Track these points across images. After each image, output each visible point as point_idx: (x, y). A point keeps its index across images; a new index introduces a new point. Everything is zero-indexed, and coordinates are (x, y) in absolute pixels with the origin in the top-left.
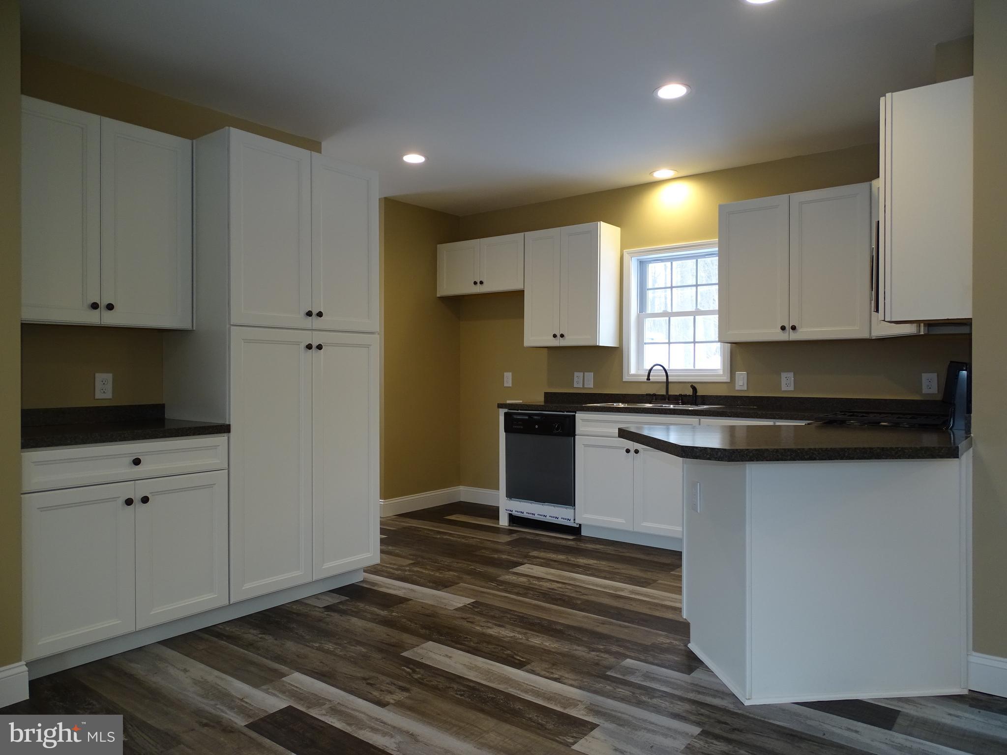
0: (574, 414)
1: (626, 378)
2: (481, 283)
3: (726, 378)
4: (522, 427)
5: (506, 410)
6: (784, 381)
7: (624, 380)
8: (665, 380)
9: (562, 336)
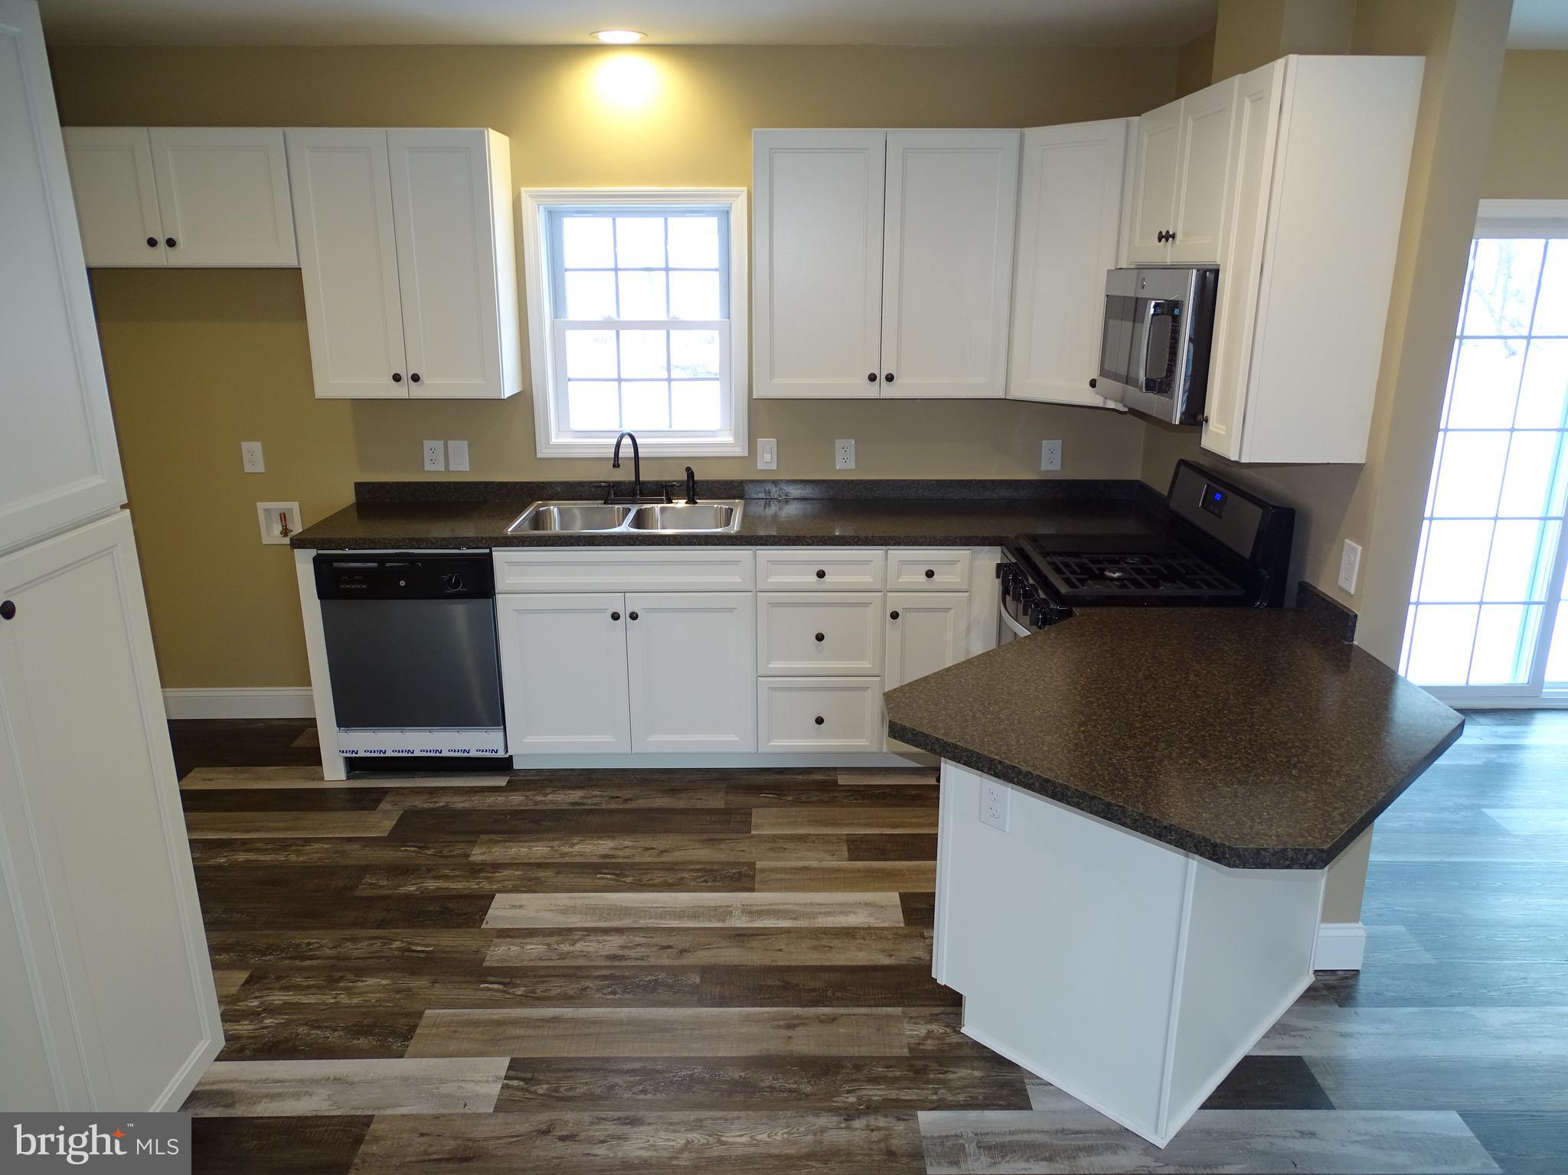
0: (487, 551)
1: (543, 452)
2: (171, 243)
3: (741, 451)
4: (364, 586)
5: (313, 552)
6: (839, 454)
7: (539, 455)
8: (633, 455)
9: (416, 378)
